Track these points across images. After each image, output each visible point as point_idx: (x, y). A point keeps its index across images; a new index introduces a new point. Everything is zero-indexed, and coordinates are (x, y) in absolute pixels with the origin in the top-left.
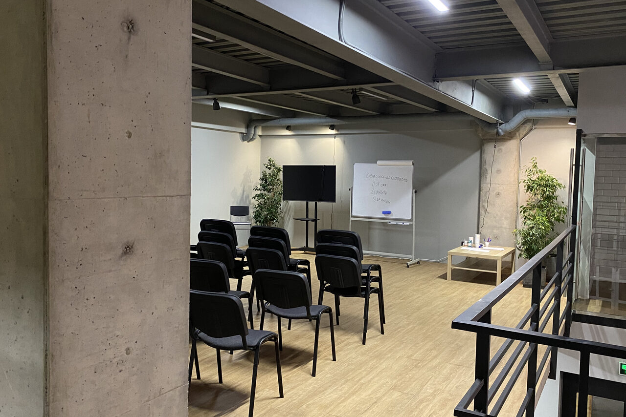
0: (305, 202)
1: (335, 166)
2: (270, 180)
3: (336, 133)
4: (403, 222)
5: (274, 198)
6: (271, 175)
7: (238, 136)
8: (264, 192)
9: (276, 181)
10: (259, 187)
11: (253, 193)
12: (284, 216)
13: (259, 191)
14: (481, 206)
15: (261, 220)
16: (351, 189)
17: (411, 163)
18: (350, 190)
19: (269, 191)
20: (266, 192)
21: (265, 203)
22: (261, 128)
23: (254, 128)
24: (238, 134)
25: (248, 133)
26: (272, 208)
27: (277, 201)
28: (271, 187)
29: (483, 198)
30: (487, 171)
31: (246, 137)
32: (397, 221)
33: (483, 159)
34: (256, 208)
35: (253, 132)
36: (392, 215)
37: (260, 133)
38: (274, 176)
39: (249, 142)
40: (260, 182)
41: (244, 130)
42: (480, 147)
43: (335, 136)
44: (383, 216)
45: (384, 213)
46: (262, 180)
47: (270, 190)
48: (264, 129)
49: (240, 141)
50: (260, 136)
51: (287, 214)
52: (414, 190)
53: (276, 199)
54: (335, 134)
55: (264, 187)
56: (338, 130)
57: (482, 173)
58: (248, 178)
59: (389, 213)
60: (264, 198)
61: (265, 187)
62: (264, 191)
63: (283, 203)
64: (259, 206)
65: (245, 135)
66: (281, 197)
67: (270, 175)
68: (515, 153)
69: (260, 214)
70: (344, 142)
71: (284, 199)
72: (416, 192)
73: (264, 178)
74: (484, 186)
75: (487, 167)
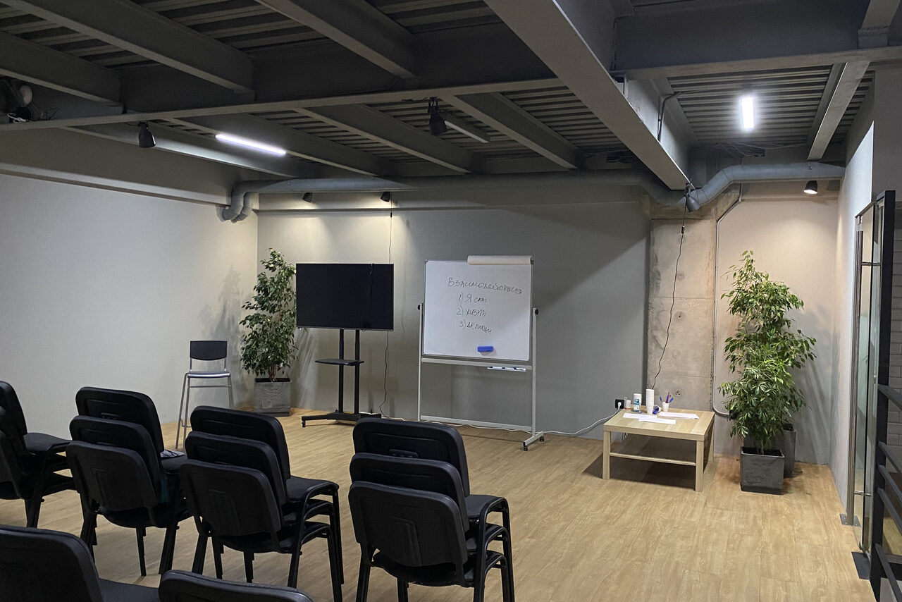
0: (338, 330)
1: (393, 265)
2: (272, 289)
3: (393, 206)
4: (515, 366)
5: (281, 323)
6: (276, 280)
7: (214, 210)
8: (262, 313)
9: (285, 292)
10: (254, 303)
11: (242, 313)
12: (300, 354)
13: (254, 310)
14: (650, 337)
15: (255, 364)
16: (421, 307)
17: (527, 260)
18: (419, 308)
19: (273, 311)
20: (266, 312)
21: (265, 332)
22: (257, 196)
23: (244, 196)
24: (214, 207)
25: (232, 206)
26: (276, 340)
27: (285, 329)
28: (276, 302)
29: (652, 323)
30: (659, 275)
31: (229, 213)
32: (504, 365)
33: (651, 254)
34: (248, 342)
35: (242, 204)
36: (495, 354)
37: (256, 207)
38: (281, 283)
39: (234, 221)
40: (256, 294)
41: (224, 200)
42: (647, 233)
43: (391, 212)
44: (479, 355)
45: (481, 349)
46: (259, 290)
47: (274, 307)
48: (263, 198)
49: (218, 219)
50: (256, 211)
51: (304, 352)
52: (534, 309)
53: (284, 324)
54: (391, 209)
55: (262, 304)
56: (396, 202)
57: (650, 279)
58: (234, 287)
59: (490, 349)
60: (262, 323)
61: (263, 302)
62: (263, 309)
63: (297, 332)
64: (252, 337)
65: (227, 208)
66: (293, 321)
67: (273, 281)
68: (709, 244)
69: (256, 353)
70: (408, 224)
71: (299, 325)
72: (537, 312)
73: (263, 287)
74: (654, 301)
75: (659, 268)
